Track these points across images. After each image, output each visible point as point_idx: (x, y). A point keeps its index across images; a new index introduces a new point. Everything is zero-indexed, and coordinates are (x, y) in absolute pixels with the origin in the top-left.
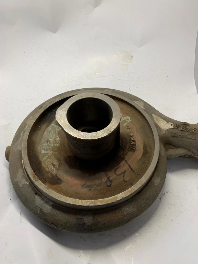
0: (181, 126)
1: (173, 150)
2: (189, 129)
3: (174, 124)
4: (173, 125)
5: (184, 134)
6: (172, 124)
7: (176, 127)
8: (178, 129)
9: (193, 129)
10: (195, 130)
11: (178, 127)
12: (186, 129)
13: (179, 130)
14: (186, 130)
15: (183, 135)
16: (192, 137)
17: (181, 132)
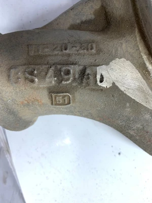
0: (75, 79)
1: (84, 19)
2: (49, 75)
3: (96, 81)
4: (98, 77)
5: (63, 55)
6: (101, 81)
7: (88, 71)
8: (81, 67)
9: (36, 80)
10: (32, 73)
11: (83, 73)
12: (58, 74)
13: (79, 65)
14: (59, 67)
15: (66, 49)
16: (38, 50)
17: (72, 59)
